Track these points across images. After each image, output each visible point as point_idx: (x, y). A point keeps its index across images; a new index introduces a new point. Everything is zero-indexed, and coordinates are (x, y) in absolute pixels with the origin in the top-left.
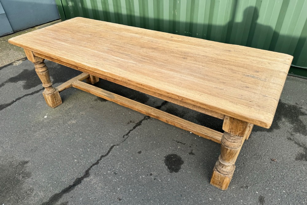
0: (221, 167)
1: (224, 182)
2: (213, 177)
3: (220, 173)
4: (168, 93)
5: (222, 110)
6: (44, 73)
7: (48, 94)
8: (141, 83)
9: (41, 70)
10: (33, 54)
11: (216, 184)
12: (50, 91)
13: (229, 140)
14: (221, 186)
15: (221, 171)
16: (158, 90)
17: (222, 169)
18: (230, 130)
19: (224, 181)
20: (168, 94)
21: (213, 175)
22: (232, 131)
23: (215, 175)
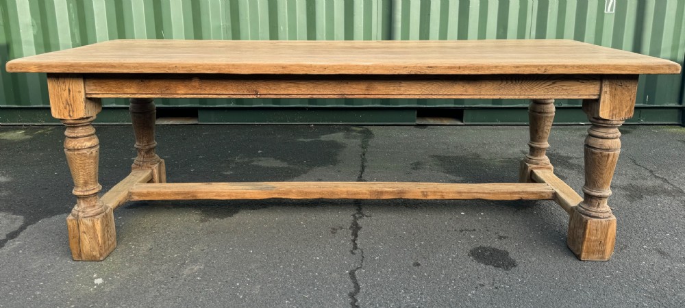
0: (595, 208)
1: (609, 235)
2: (587, 236)
3: (599, 220)
4: (517, 67)
5: (614, 66)
6: (94, 151)
7: (94, 216)
8: (458, 65)
9: (90, 140)
10: (86, 94)
11: (593, 252)
12: (97, 207)
13: (609, 136)
14: (603, 252)
15: (599, 215)
16: (496, 67)
17: (599, 209)
18: (611, 114)
19: (607, 233)
20: (518, 69)
21: (587, 231)
22: (614, 113)
23: (590, 229)
